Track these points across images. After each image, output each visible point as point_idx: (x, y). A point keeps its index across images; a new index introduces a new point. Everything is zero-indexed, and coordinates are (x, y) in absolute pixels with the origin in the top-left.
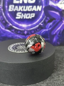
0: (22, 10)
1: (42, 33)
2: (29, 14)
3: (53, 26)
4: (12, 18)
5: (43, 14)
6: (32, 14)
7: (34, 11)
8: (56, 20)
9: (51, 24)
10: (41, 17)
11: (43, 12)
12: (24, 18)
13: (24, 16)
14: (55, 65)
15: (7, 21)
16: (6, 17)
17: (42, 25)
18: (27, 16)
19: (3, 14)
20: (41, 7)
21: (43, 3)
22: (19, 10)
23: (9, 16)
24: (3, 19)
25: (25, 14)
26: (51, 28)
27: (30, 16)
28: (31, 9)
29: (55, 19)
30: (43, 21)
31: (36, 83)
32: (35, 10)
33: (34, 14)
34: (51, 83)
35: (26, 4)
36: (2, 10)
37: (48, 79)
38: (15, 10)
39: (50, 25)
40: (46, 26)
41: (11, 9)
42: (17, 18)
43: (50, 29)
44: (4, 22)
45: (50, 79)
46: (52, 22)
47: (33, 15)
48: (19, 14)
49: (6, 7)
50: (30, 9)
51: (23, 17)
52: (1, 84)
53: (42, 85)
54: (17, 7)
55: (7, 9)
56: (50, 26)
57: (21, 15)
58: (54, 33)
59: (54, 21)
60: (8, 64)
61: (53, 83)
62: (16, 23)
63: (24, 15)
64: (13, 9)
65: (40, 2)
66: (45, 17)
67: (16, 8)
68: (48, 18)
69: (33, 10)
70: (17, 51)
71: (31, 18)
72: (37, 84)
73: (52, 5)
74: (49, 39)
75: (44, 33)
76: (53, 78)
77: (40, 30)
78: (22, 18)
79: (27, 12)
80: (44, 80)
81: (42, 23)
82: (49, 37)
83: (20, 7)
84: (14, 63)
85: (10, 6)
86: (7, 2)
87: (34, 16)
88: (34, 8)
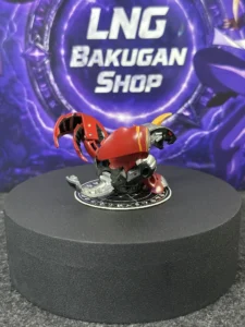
0: (116, 64)
1: (186, 143)
2: (142, 77)
3: (227, 119)
4: (81, 92)
5: (192, 77)
6: (152, 77)
7: (160, 64)
8: (240, 97)
9: (221, 110)
10: (184, 86)
11: (192, 69)
12: (125, 90)
13: (122, 83)
14: (241, 258)
15: (64, 102)
16: (59, 86)
17: (187, 114)
18: (134, 82)
19: (51, 77)
20: (185, 50)
21: (194, 37)
22: (107, 64)
23: (71, 84)
24: (48, 96)
25: (128, 77)
26: (221, 124)
27: (146, 84)
28: (149, 58)
29: (234, 95)
30: (190, 102)
31: (178, 316)
32: (165, 63)
33: (159, 77)
34: (231, 318)
35: (131, 40)
36: (47, 62)
37: (220, 303)
38: (90, 64)
39: (215, 114)
40: (204, 120)
41: (79, 60)
42: (98, 90)
43: (216, 128)
44: (53, 105)
45: (224, 303)
46: (225, 105)
47: (154, 81)
48: (106, 78)
49: (63, 52)
50: (144, 59)
51: (121, 88)
52: (55, 317)
53: (200, 322)
54: (98, 52)
55: (63, 60)
56: (218, 120)
57: (113, 79)
58: (232, 145)
59: (231, 99)
60: (81, 245)
61: (238, 318)
62: (93, 107)
63: (123, 79)
64: (85, 60)
65: (180, 34)
66: (200, 86)
67: (97, 58)
68: (209, 90)
69: (154, 64)
70: (107, 205)
71: (148, 90)
72: (181, 318)
73: (223, 46)
74: (213, 165)
75: (196, 142)
76: (235, 300)
77: (181, 132)
78: (116, 90)
79: (136, 70)
80: (204, 307)
81: (188, 109)
82: (212, 157)
83: (109, 51)
84: (104, 245)
85: (76, 50)
86: (63, 36)
87: (157, 84)
88: (162, 57)
